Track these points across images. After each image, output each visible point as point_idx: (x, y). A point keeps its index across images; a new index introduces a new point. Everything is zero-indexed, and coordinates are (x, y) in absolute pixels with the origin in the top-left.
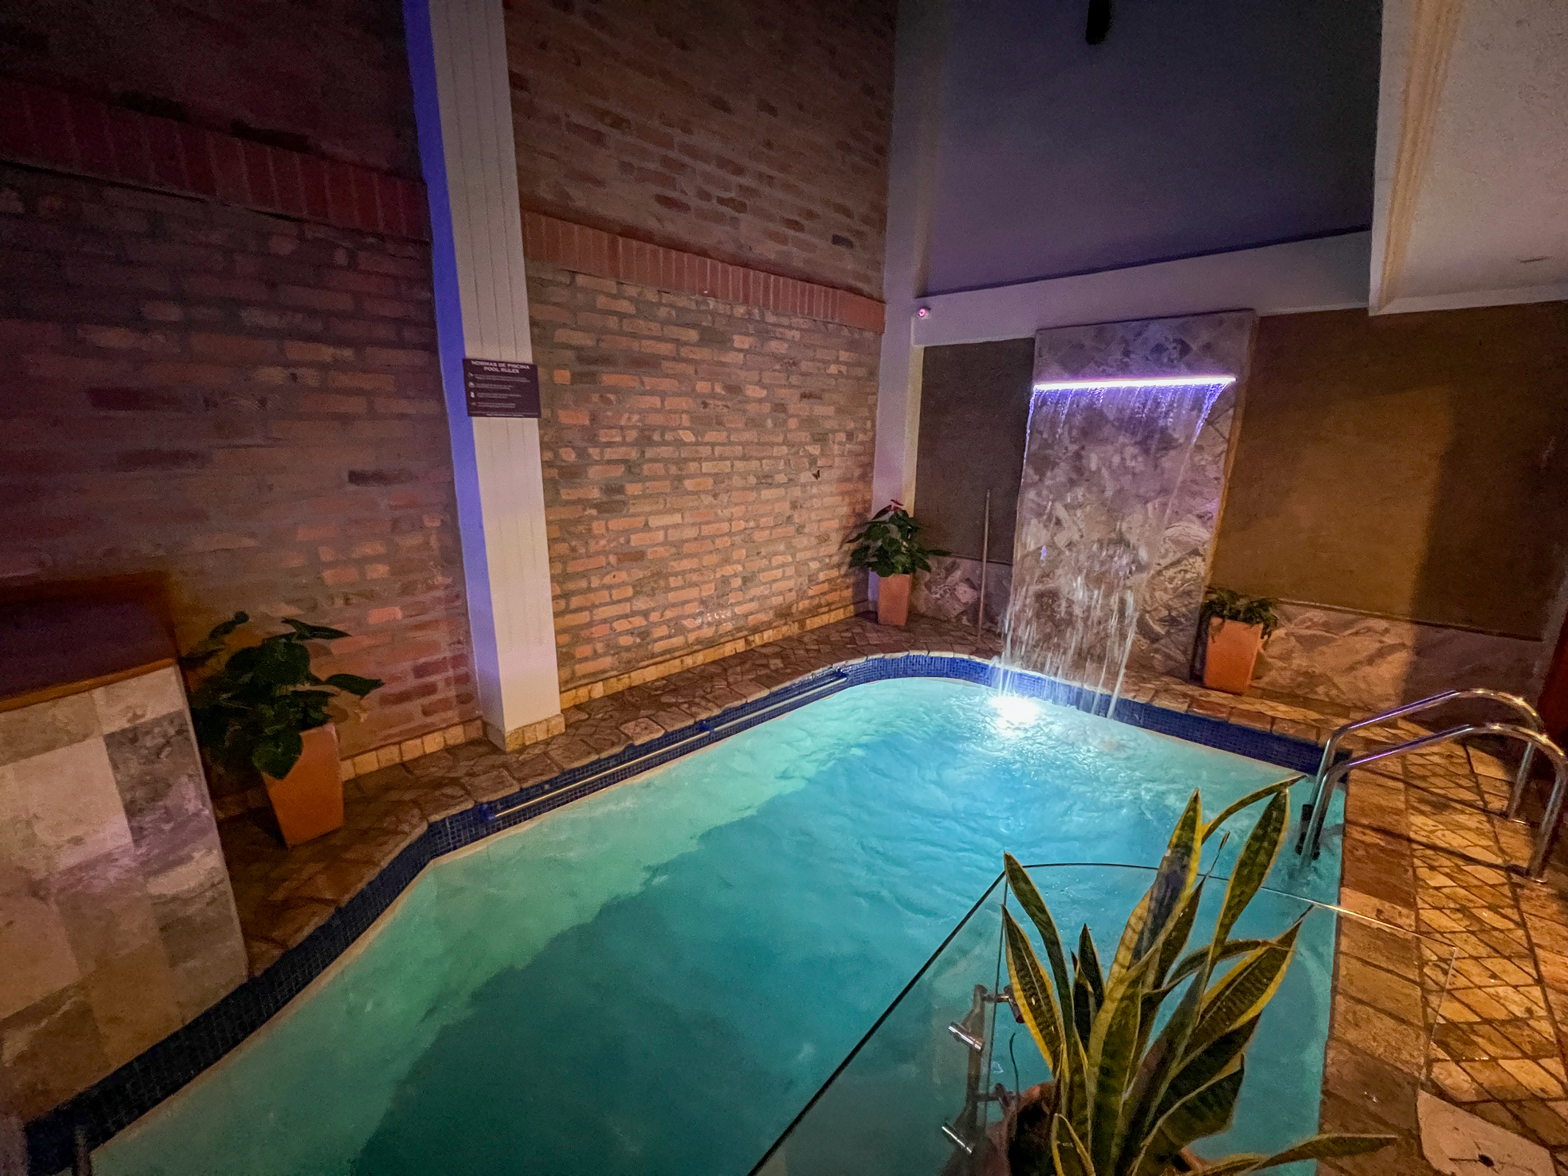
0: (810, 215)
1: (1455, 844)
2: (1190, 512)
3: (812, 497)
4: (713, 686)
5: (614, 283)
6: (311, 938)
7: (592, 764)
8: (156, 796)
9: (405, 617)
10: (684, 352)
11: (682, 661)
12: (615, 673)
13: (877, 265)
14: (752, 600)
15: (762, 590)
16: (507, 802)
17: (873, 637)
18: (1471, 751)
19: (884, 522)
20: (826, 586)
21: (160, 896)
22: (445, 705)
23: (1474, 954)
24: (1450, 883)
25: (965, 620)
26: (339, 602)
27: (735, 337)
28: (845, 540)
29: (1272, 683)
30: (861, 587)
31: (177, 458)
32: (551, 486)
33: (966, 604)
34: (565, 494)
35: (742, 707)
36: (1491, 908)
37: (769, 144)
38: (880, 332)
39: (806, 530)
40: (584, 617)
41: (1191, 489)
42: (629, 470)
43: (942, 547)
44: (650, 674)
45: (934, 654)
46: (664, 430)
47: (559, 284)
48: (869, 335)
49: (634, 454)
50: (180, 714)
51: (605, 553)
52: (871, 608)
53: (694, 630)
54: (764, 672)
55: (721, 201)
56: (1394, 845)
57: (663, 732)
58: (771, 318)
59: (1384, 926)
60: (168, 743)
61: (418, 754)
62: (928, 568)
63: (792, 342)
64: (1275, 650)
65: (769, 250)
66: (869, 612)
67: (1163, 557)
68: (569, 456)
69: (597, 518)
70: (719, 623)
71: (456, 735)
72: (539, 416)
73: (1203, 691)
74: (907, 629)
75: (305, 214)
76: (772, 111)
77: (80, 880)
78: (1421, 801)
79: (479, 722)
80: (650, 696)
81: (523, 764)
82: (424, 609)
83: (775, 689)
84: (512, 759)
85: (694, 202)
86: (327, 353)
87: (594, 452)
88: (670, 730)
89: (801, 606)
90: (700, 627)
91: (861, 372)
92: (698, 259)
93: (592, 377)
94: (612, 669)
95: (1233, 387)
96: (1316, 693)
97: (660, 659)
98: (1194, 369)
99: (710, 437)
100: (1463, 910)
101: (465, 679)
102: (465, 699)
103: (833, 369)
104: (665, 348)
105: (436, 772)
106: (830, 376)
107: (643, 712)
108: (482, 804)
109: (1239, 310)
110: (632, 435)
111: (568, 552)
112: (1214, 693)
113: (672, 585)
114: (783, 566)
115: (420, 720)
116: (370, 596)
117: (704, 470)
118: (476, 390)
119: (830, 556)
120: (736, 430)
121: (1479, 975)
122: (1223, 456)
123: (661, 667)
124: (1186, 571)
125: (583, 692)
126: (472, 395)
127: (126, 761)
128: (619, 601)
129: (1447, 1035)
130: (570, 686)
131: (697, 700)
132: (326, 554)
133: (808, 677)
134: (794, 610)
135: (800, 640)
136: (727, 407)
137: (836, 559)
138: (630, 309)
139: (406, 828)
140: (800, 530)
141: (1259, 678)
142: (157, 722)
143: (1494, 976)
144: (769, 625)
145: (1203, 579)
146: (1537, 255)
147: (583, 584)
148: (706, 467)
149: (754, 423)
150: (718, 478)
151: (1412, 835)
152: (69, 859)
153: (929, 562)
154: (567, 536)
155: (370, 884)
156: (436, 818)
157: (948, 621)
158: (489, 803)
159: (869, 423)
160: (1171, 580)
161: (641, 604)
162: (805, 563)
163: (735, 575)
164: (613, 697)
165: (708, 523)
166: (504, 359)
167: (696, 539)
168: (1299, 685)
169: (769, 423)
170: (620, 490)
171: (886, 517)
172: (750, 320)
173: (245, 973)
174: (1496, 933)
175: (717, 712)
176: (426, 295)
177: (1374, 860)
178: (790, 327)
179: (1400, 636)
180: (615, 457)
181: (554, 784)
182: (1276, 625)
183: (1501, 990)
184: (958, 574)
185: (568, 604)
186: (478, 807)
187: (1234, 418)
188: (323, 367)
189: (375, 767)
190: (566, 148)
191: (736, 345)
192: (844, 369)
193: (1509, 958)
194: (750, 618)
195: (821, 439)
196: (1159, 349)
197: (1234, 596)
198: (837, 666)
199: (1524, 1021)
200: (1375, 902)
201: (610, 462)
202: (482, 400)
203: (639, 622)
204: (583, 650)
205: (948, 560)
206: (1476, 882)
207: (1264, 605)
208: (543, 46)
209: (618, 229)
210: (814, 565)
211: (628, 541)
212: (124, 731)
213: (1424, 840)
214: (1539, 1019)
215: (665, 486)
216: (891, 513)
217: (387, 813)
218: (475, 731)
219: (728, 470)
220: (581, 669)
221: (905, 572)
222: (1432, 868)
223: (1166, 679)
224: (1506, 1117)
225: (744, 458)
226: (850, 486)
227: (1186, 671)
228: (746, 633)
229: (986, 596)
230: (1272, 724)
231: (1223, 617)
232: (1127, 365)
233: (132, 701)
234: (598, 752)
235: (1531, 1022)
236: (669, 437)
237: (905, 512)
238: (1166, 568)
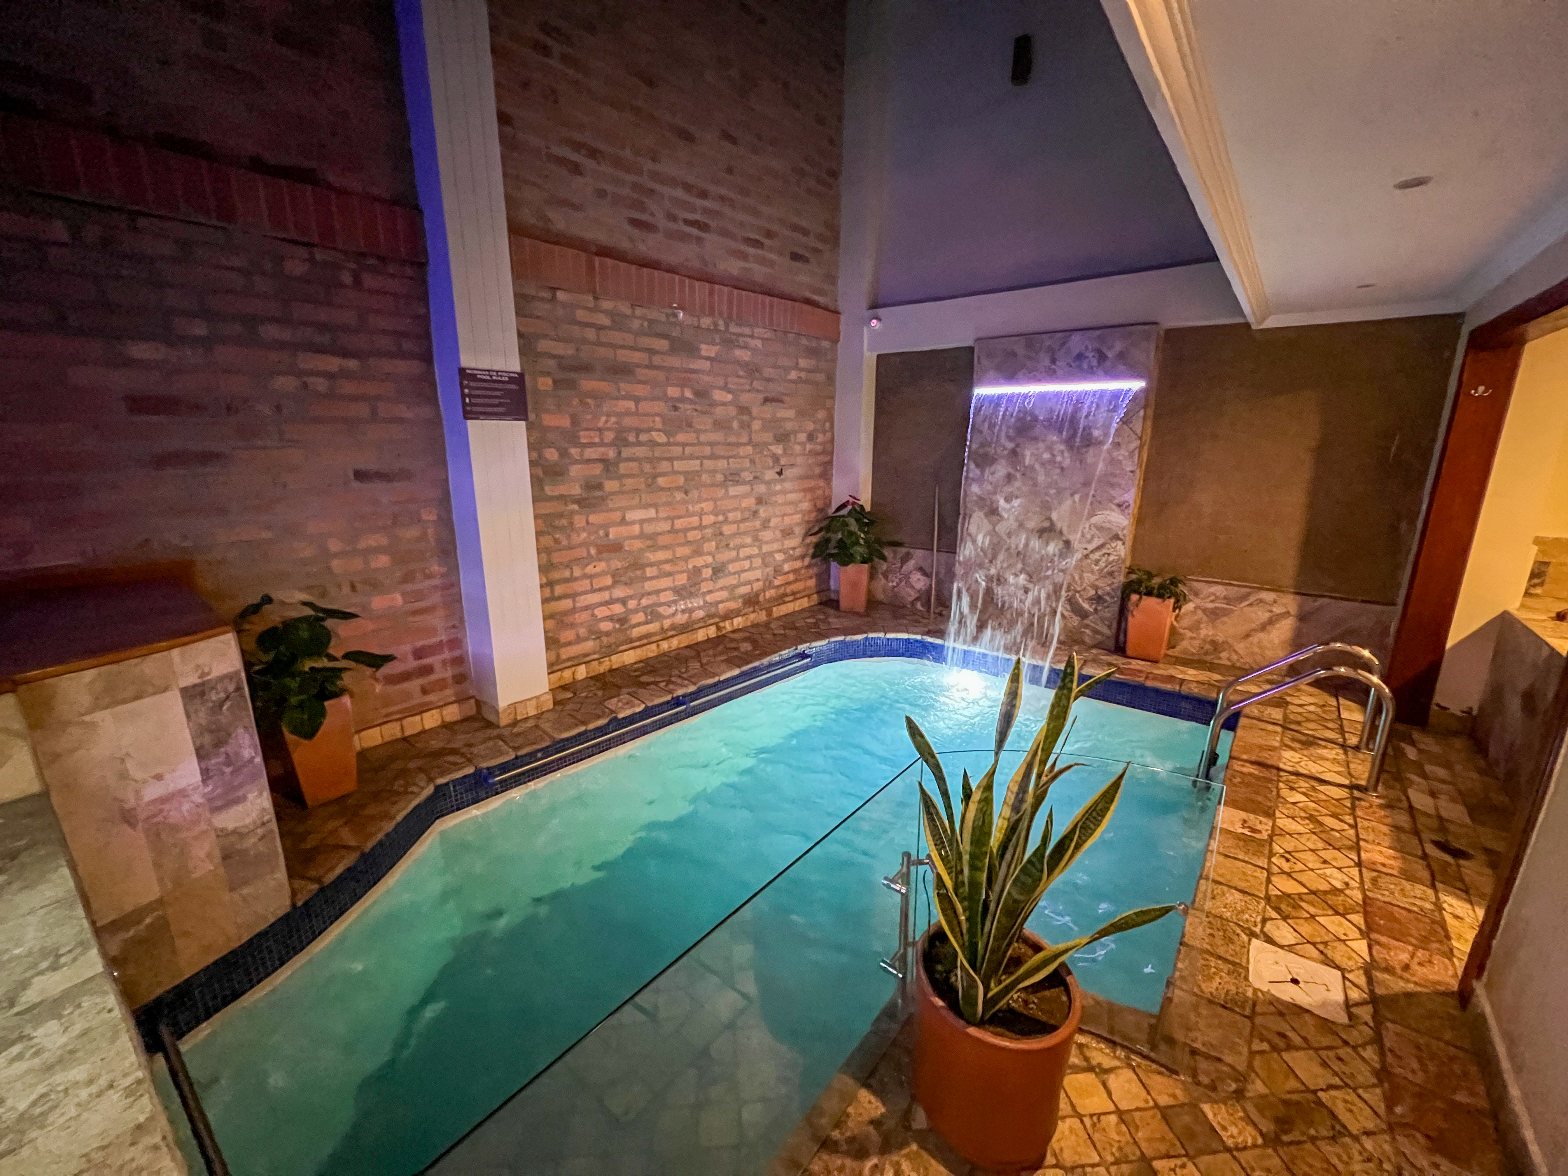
0: (769, 234)
1: (1313, 771)
2: (1111, 501)
3: (776, 493)
4: (687, 667)
5: (591, 298)
6: (340, 877)
7: (580, 735)
8: (219, 743)
9: (405, 602)
10: (657, 360)
11: (658, 646)
12: (596, 656)
13: (831, 279)
14: (722, 589)
15: (733, 580)
16: (504, 768)
17: (835, 622)
18: (1342, 700)
19: (843, 516)
20: (791, 577)
21: (222, 830)
22: (441, 685)
23: (1312, 847)
24: (1304, 799)
25: (919, 606)
26: (346, 590)
27: (703, 346)
28: (808, 534)
29: (1185, 651)
30: (823, 578)
31: (207, 458)
32: (537, 482)
33: (919, 591)
34: (549, 490)
35: (715, 685)
36: (1335, 816)
37: (730, 170)
38: (836, 341)
39: (772, 524)
40: (567, 604)
41: (1109, 481)
42: (607, 470)
43: (897, 538)
44: (629, 657)
45: (890, 636)
46: (638, 431)
47: (542, 299)
48: (826, 344)
49: (611, 453)
50: (237, 673)
51: (586, 544)
52: (833, 596)
53: (668, 617)
54: (736, 653)
55: (687, 222)
56: (1265, 773)
57: (643, 707)
58: (733, 329)
59: (1246, 831)
60: (228, 697)
61: (418, 729)
62: (884, 558)
63: (754, 350)
64: (1185, 622)
65: (732, 267)
66: (831, 601)
67: (1089, 542)
68: (552, 455)
69: (578, 513)
70: (691, 611)
71: (452, 713)
72: (526, 419)
73: (1125, 660)
74: (867, 614)
75: (316, 239)
76: (733, 140)
77: (161, 811)
78: (1293, 740)
79: (472, 701)
80: (630, 676)
81: (518, 735)
82: (420, 596)
83: (745, 668)
84: (506, 732)
85: (661, 222)
86: (333, 363)
87: (574, 451)
88: (650, 704)
89: (768, 595)
90: (674, 614)
91: (821, 377)
92: (667, 276)
93: (571, 385)
94: (594, 653)
95: (1145, 391)
96: (1220, 658)
97: (638, 644)
98: (1113, 375)
99: (681, 437)
100: (1311, 818)
101: (459, 661)
102: (460, 679)
103: (793, 375)
104: (637, 357)
105: (436, 744)
106: (792, 381)
107: (625, 690)
108: (482, 769)
109: (1145, 324)
110: (609, 436)
111: (552, 544)
112: (1134, 662)
113: (648, 575)
114: (749, 557)
115: (418, 699)
116: (374, 585)
117: (676, 468)
118: (470, 396)
119: (794, 549)
120: (705, 431)
121: (1314, 861)
122: (1137, 452)
123: (639, 651)
124: (1109, 554)
125: (567, 674)
126: (467, 400)
127: (196, 712)
128: (600, 590)
129: (1281, 902)
130: (556, 668)
131: (673, 679)
132: (334, 546)
133: (775, 658)
134: (761, 598)
135: (767, 625)
136: (696, 410)
137: (798, 552)
138: (605, 321)
139: (415, 789)
140: (765, 525)
141: (1173, 647)
142: (221, 679)
143: (1325, 862)
144: (737, 613)
145: (1124, 561)
146: (1367, 282)
147: (567, 574)
148: (678, 465)
149: (720, 425)
150: (689, 475)
151: (1282, 766)
152: (152, 792)
153: (886, 554)
154: (550, 530)
155: (387, 835)
156: (441, 781)
157: (904, 607)
158: (488, 769)
159: (828, 425)
160: (1097, 562)
161: (619, 593)
162: (771, 554)
163: (707, 566)
164: (596, 678)
165: (680, 517)
166: (495, 368)
167: (669, 532)
168: (1206, 653)
169: (735, 425)
170: (599, 486)
171: (844, 512)
172: (717, 330)
173: (288, 902)
174: (1333, 833)
175: (692, 688)
176: (422, 311)
177: (1248, 785)
178: (752, 336)
179: (1285, 605)
180: (594, 456)
181: (546, 752)
182: (1186, 601)
183: (1328, 871)
184: (911, 563)
185: (552, 591)
186: (478, 772)
187: (1145, 418)
188: (330, 376)
189: (379, 741)
190: (547, 177)
191: (704, 353)
192: (803, 375)
193: (1338, 849)
194: (721, 606)
195: (782, 438)
196: (1080, 357)
197: (1150, 576)
198: (801, 648)
199: (1341, 891)
200: (1243, 815)
201: (589, 461)
202: (476, 405)
203: (618, 609)
204: (567, 635)
205: (903, 550)
206: (1324, 798)
207: (1174, 582)
208: (526, 85)
209: (594, 249)
210: (779, 557)
211: (607, 535)
212: (195, 686)
213: (1290, 769)
214: (1352, 889)
215: (639, 483)
216: (850, 507)
217: (396, 778)
218: (470, 708)
219: (698, 468)
220: (566, 653)
221: (864, 562)
222: (1292, 789)
223: (1094, 651)
224: (1315, 953)
225: (713, 457)
226: (813, 483)
227: (1111, 644)
228: (717, 620)
229: (937, 583)
230: (1181, 685)
231: (1140, 593)
232: (1054, 372)
233: (201, 660)
234: (584, 723)
235: (1347, 892)
236: (643, 437)
237: (862, 506)
238: (1092, 552)
